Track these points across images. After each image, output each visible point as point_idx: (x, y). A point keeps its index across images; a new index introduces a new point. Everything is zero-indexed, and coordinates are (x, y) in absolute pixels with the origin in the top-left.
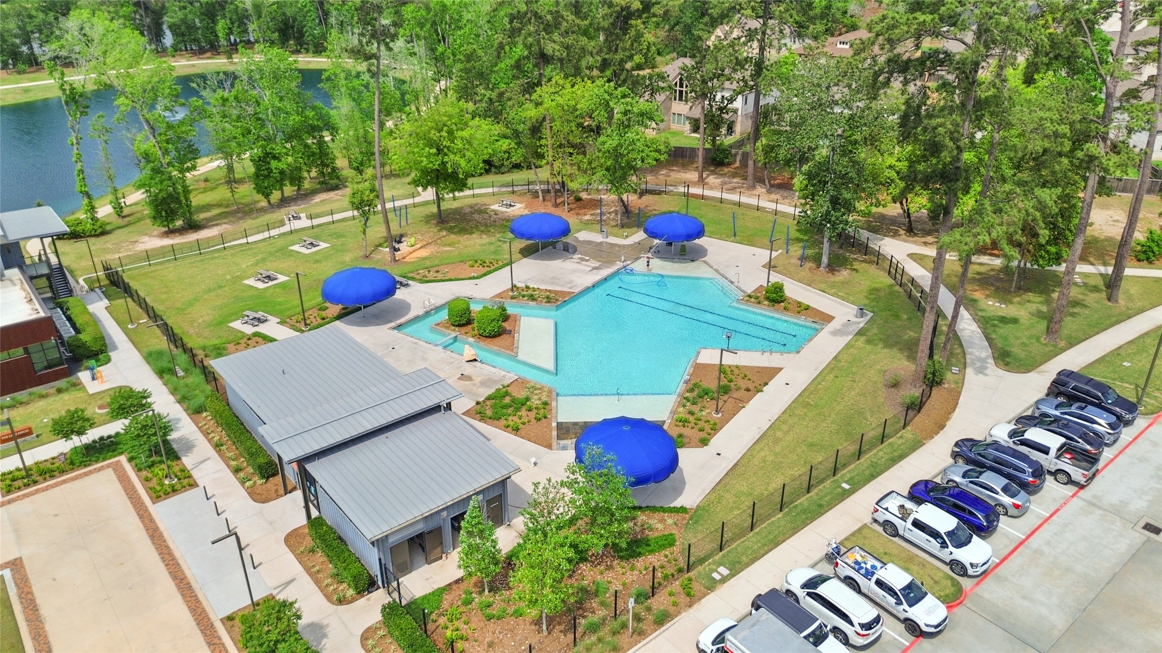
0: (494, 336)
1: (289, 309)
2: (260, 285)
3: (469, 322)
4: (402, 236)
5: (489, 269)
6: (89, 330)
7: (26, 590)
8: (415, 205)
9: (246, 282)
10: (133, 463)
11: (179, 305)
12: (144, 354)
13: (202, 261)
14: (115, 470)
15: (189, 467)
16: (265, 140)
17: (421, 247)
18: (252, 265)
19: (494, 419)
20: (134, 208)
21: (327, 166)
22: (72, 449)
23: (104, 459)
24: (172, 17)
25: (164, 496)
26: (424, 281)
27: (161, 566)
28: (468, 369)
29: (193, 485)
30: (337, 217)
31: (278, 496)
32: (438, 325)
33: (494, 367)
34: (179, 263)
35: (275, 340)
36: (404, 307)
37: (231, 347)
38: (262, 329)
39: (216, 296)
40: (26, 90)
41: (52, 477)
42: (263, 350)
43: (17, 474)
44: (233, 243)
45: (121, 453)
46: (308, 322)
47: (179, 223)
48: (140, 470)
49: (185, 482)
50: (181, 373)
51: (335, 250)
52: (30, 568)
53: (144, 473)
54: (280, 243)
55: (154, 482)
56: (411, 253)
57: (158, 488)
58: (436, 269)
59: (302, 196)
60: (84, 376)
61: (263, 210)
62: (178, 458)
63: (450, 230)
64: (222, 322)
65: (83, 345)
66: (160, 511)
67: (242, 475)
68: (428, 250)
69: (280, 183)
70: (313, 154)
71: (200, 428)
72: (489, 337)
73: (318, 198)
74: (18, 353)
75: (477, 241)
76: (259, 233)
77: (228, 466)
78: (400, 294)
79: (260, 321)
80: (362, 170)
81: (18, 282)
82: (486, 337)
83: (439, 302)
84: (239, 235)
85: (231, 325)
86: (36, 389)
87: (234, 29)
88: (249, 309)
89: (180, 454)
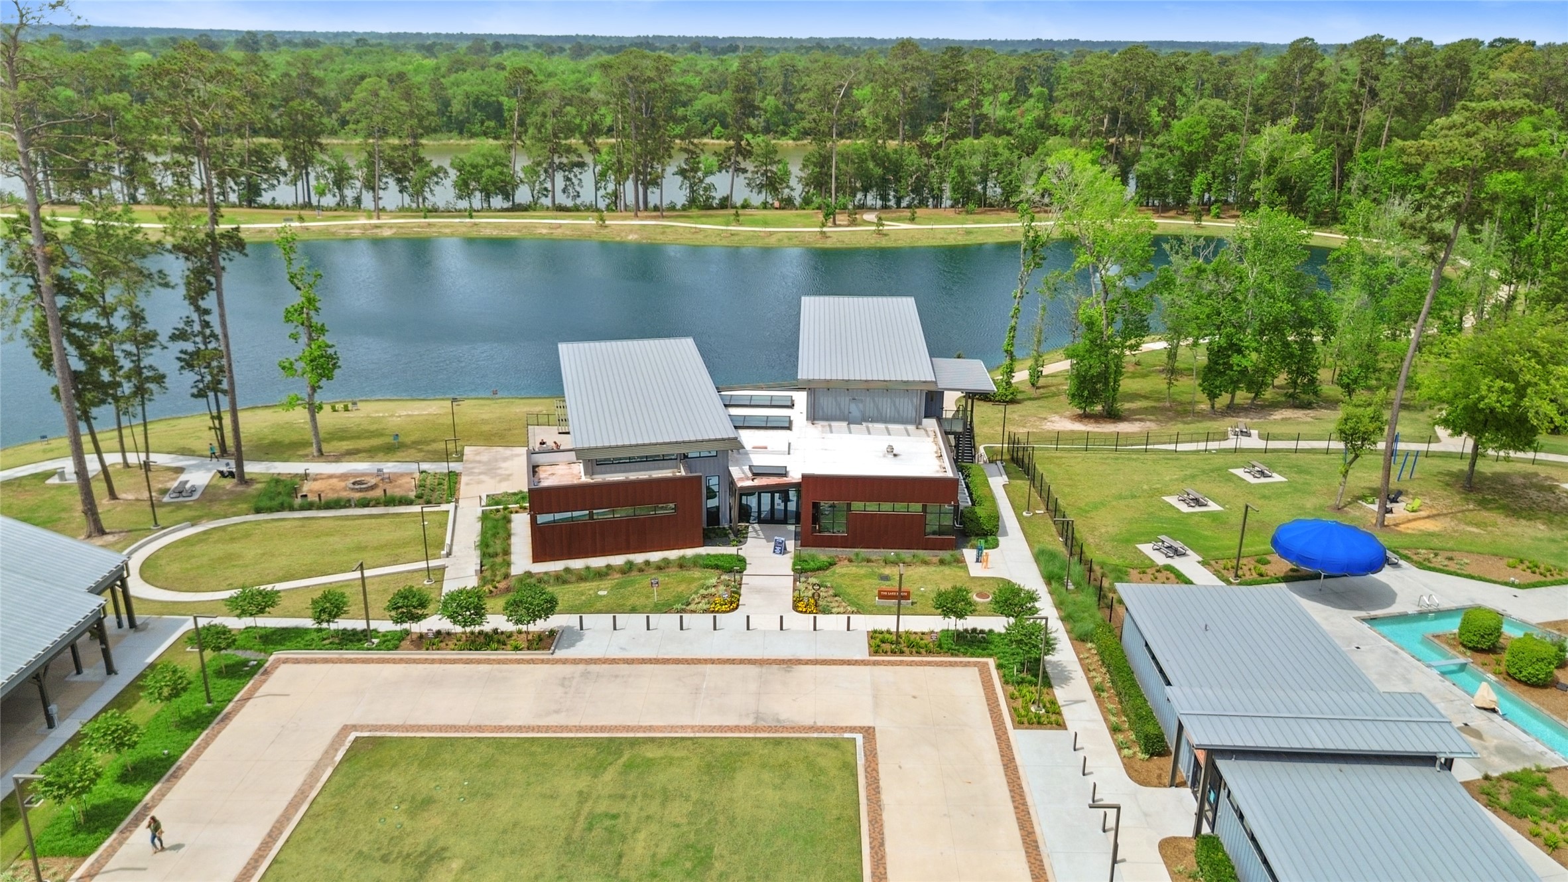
0: (1535, 685)
1: (1217, 549)
2: (1184, 508)
3: (1493, 649)
4: (1400, 493)
5: (1543, 579)
6: (987, 504)
7: (873, 765)
8: (1427, 454)
9: (1167, 499)
10: (1001, 672)
11: (1082, 505)
12: (1036, 550)
13: (1117, 459)
14: (981, 672)
15: (1060, 702)
16: (1235, 327)
17: (1428, 517)
18: (1177, 480)
19: (1515, 813)
20: (1050, 381)
21: (1305, 375)
22: (943, 631)
23: (972, 655)
24: (1145, 165)
25: (1026, 725)
26: (1423, 565)
27: (1010, 806)
28: (1479, 721)
29: (1061, 725)
30: (1303, 445)
31: (1161, 785)
32: (1437, 637)
33: (1525, 732)
34: (1089, 454)
35: (1192, 583)
36: (1386, 596)
37: (1134, 573)
38: (1177, 563)
39: (1127, 506)
40: (968, 232)
41: (918, 653)
42: (1175, 589)
43: (887, 636)
44: (1156, 447)
45: (990, 656)
46: (1240, 573)
47: (1098, 408)
48: (1006, 682)
49: (1053, 718)
50: (1071, 587)
51: (1294, 488)
52: (881, 741)
53: (1011, 688)
54: (1219, 461)
55: (1019, 703)
56: (1409, 521)
57: (1023, 713)
58: (1449, 554)
59: (1261, 408)
60: (969, 554)
61: (1201, 416)
62: (1050, 686)
63: (1483, 504)
64: (1129, 540)
65: (975, 520)
66: (1021, 739)
67: (1120, 737)
68: (1439, 524)
69: (1234, 385)
70: (1292, 355)
71: (1080, 660)
72: (1526, 683)
73: (1278, 415)
74: (916, 508)
75: (1526, 529)
76: (1191, 442)
77: (1106, 719)
78: (1385, 576)
79: (1177, 553)
80: (1354, 390)
81: (932, 434)
82: (1520, 681)
83: (1446, 604)
84: (1166, 439)
85: (1140, 546)
86: (921, 553)
87: (1215, 185)
88: (1166, 534)
89: (1053, 682)
